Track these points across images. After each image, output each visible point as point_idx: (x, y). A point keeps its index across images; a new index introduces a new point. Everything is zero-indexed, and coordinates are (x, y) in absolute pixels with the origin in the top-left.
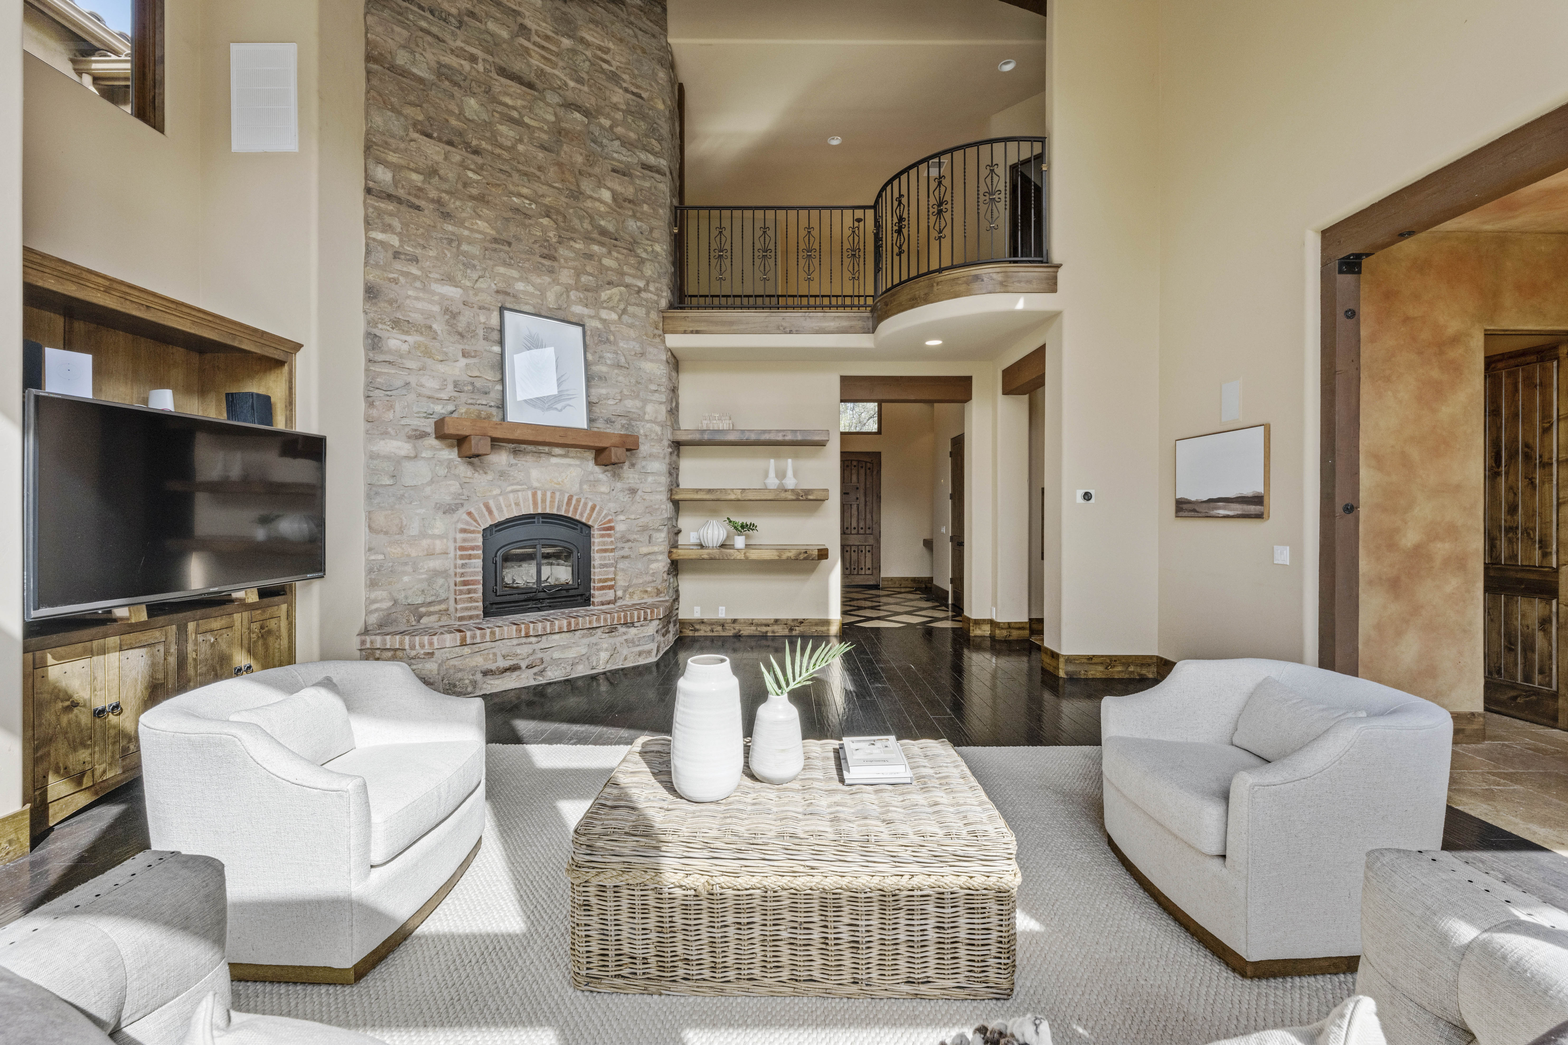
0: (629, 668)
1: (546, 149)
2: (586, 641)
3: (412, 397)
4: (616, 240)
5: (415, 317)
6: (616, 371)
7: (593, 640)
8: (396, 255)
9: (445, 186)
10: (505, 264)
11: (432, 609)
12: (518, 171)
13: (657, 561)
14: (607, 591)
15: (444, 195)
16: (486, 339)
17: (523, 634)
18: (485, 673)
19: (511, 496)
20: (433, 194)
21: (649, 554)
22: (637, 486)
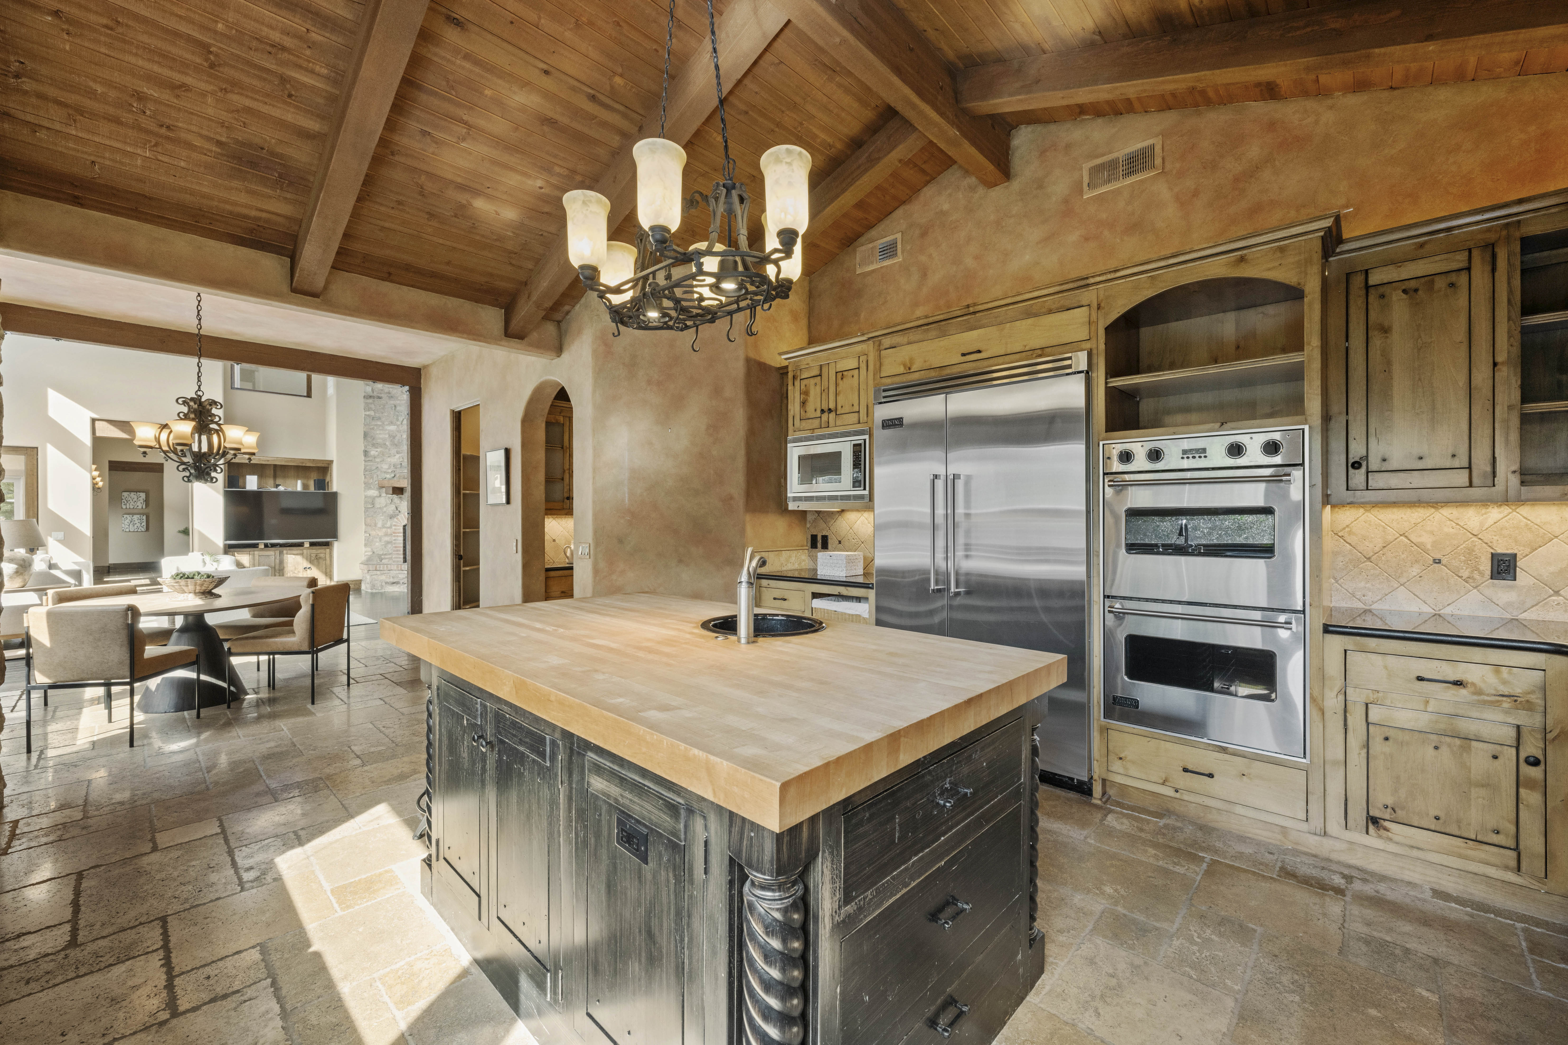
3: (379, 472)
5: (380, 441)
8: (373, 419)
11: (386, 556)
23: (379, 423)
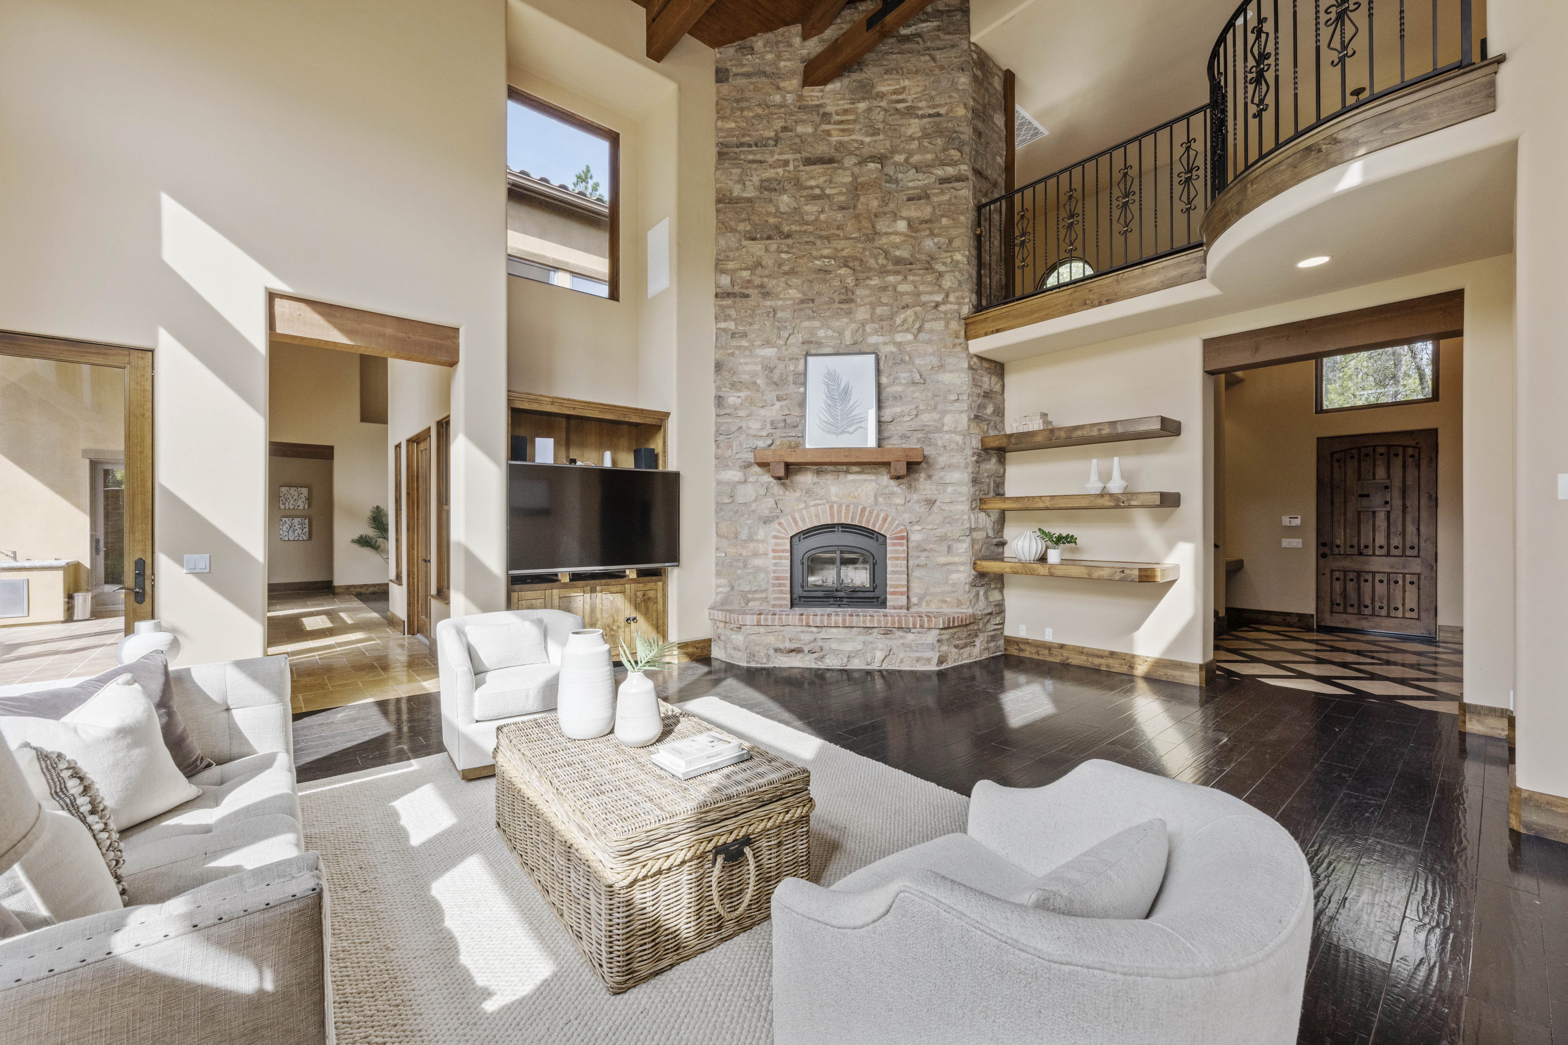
0: (905, 671)
1: (844, 209)
2: (862, 638)
3: (743, 437)
4: (911, 264)
5: (745, 377)
6: (911, 389)
7: (869, 638)
8: (733, 335)
9: (766, 272)
10: (809, 318)
11: (756, 596)
12: (821, 237)
13: (958, 571)
14: (900, 597)
15: (765, 279)
16: (795, 383)
17: (804, 623)
18: (776, 650)
19: (812, 509)
20: (757, 281)
21: (948, 564)
22: (934, 498)
23: (744, 343)
